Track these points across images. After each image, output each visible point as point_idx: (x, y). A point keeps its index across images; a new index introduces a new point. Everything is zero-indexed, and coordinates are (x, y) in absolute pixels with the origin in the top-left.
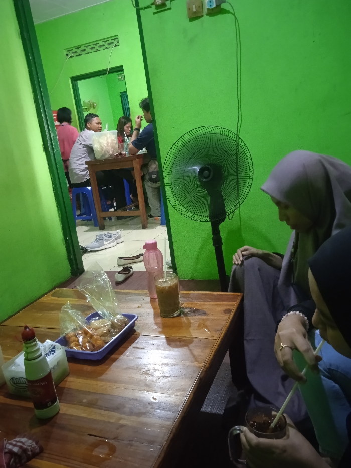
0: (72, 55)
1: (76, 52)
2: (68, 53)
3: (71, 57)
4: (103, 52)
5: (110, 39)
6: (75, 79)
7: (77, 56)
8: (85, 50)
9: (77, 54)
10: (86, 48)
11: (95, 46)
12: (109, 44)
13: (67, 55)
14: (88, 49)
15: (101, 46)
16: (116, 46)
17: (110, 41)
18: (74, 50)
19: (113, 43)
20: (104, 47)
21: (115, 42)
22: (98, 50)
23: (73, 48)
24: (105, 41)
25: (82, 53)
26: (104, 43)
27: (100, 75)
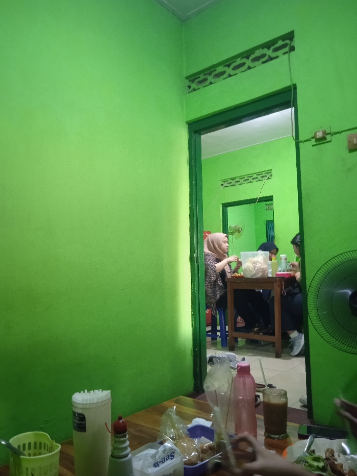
0: (227, 185)
1: (231, 183)
2: (224, 183)
3: (225, 187)
4: (255, 183)
6: (226, 206)
7: (231, 186)
9: (232, 184)
10: (240, 180)
11: (249, 178)
12: (262, 177)
13: (222, 185)
14: (242, 181)
15: (253, 179)
16: (268, 178)
17: (264, 174)
18: (229, 181)
19: (266, 176)
20: (257, 180)
21: (268, 176)
22: (251, 182)
24: (259, 175)
25: (236, 184)
26: (257, 176)
27: (249, 203)
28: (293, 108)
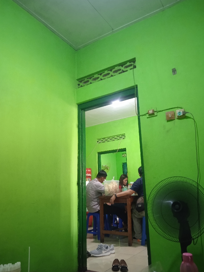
0: (100, 142)
1: (103, 141)
4: (116, 141)
5: (120, 135)
6: (100, 154)
8: (107, 140)
11: (113, 138)
12: (120, 138)
13: (98, 142)
14: (109, 140)
15: (116, 138)
16: (123, 139)
19: (122, 137)
20: (117, 139)
21: (123, 137)
22: (114, 140)
23: (102, 139)
24: (118, 137)
27: (113, 152)
28: (136, 98)
